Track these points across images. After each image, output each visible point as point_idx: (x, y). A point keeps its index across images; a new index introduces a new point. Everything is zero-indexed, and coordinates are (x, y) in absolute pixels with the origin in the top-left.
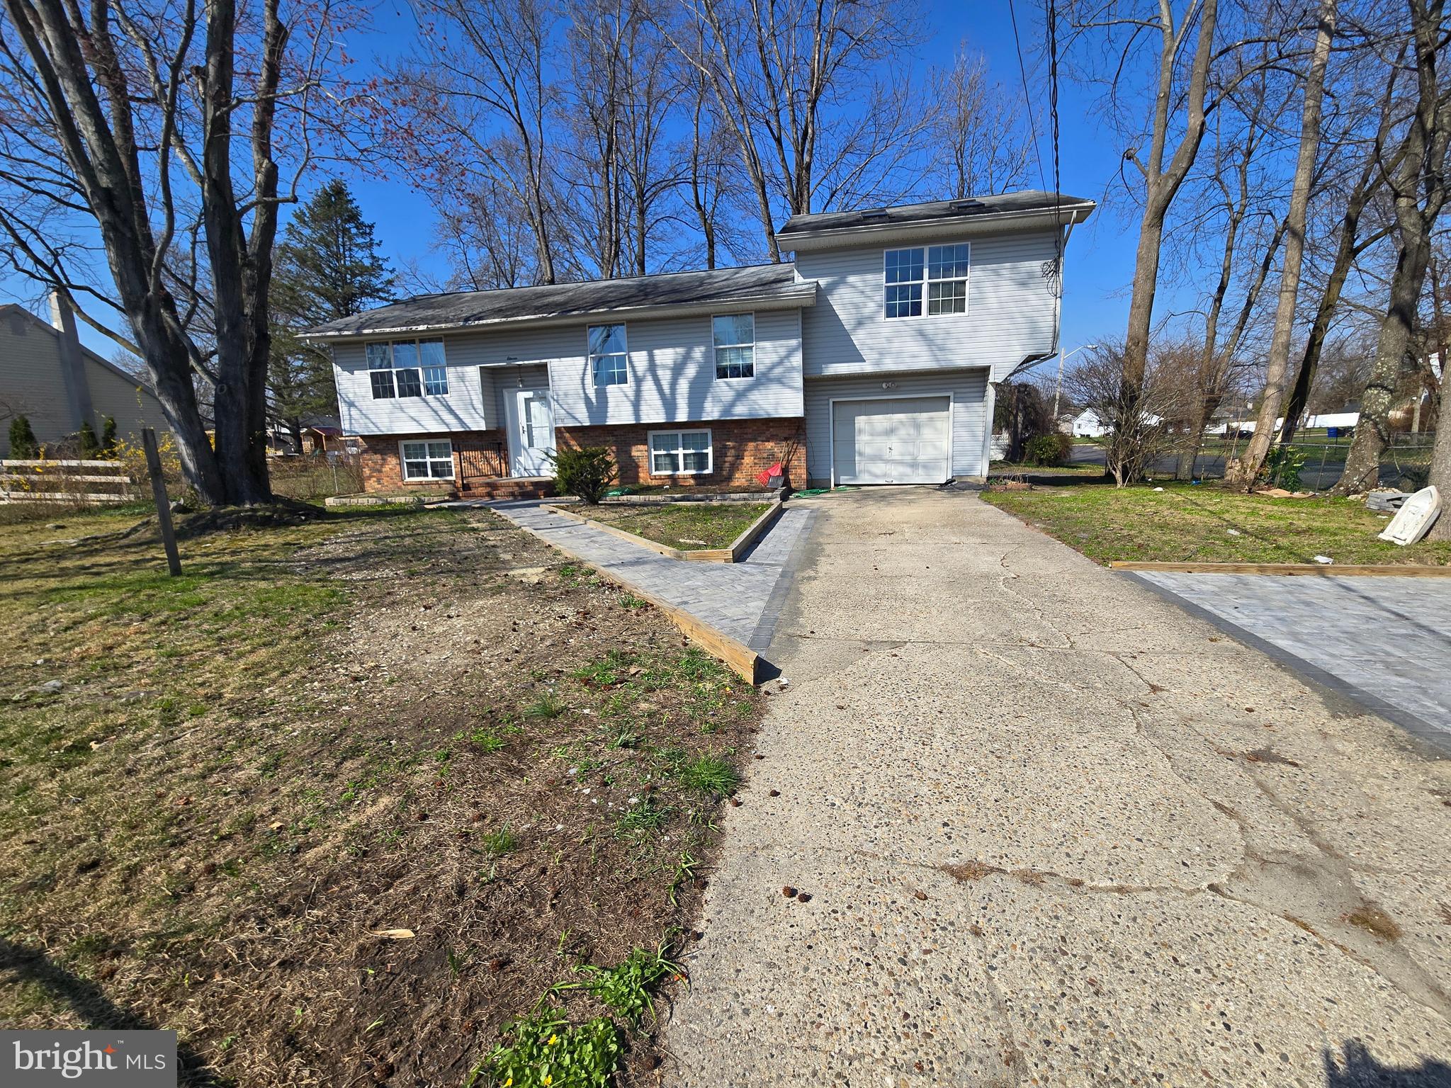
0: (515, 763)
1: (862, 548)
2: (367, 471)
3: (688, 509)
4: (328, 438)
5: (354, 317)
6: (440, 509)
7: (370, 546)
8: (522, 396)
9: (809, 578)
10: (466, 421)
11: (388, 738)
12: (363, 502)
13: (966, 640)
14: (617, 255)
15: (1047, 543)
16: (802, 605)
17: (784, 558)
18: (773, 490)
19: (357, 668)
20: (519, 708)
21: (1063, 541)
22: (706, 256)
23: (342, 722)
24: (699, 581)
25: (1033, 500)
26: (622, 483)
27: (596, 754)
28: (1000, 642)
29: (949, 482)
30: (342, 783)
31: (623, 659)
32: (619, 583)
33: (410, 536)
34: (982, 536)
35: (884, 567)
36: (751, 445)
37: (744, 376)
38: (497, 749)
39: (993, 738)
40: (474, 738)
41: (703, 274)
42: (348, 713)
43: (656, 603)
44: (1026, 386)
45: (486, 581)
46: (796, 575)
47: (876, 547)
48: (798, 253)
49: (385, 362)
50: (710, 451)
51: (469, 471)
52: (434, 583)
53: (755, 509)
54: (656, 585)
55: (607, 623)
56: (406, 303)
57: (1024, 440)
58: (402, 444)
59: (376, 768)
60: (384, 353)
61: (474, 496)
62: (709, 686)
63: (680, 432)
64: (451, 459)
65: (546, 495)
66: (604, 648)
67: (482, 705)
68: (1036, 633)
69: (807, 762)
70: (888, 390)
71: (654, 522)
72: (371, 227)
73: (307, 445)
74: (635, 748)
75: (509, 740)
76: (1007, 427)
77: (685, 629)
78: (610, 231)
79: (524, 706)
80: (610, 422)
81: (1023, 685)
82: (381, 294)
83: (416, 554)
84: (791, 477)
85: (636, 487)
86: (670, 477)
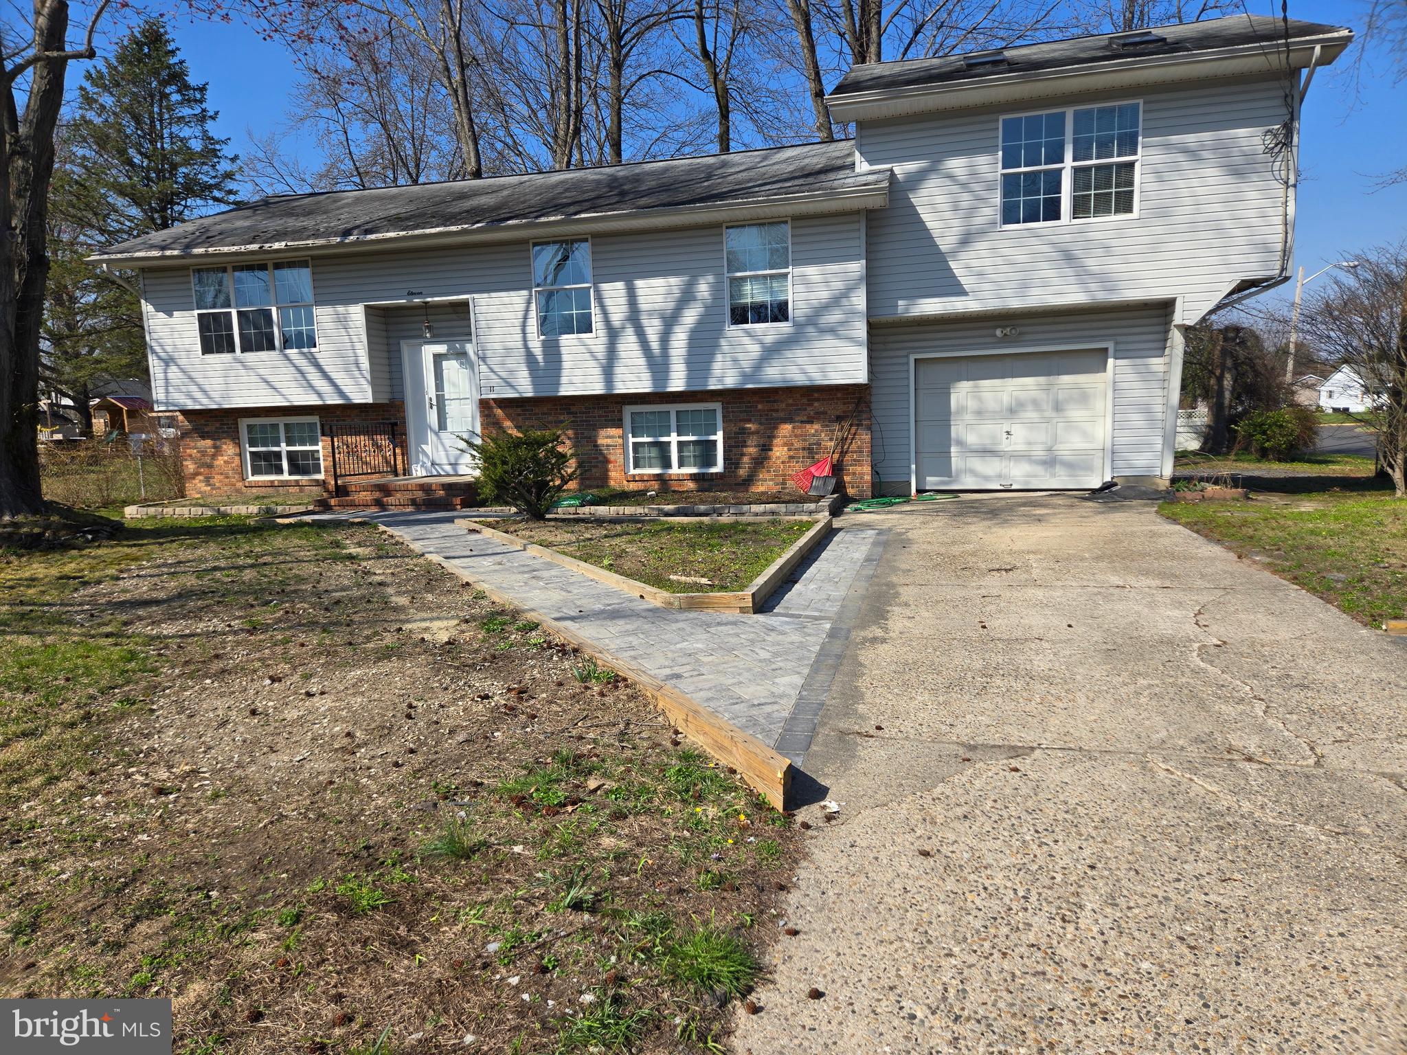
0: (403, 931)
1: (960, 593)
2: (190, 466)
3: (684, 529)
4: (131, 414)
5: (177, 229)
6: (302, 525)
7: (191, 581)
8: (429, 351)
9: (874, 640)
10: (345, 389)
11: (205, 887)
12: (180, 513)
13: (1135, 747)
14: (577, 132)
15: (1275, 589)
16: (862, 684)
17: (832, 609)
18: (818, 499)
19: (163, 774)
20: (412, 844)
21: (1303, 585)
22: (716, 130)
23: (136, 860)
24: (698, 642)
25: (1251, 516)
26: (584, 486)
27: (530, 921)
28: (1194, 752)
29: (1107, 486)
30: (133, 957)
31: (578, 765)
32: (574, 643)
33: (252, 566)
34: (1162, 575)
35: (996, 623)
36: (786, 429)
37: (775, 319)
38: (374, 908)
39: (1183, 915)
40: (340, 889)
41: (711, 160)
42: (146, 845)
43: (632, 677)
44: (1237, 329)
45: (368, 639)
46: (853, 634)
47: (983, 592)
48: (862, 125)
49: (222, 298)
50: (719, 437)
51: (348, 465)
52: (286, 642)
53: (789, 529)
54: (632, 648)
55: (555, 708)
56: (253, 207)
57: (1234, 419)
58: (244, 423)
59: (186, 934)
60: (220, 283)
61: (353, 505)
62: (712, 811)
63: (673, 409)
64: (319, 447)
65: (465, 504)
66: (548, 747)
67: (354, 837)
68: (1256, 739)
69: (871, 943)
70: (1006, 341)
71: (630, 549)
72: (202, 89)
73: (99, 424)
74: (593, 911)
75: (395, 894)
76: (1206, 397)
77: (676, 717)
78: (568, 94)
79: (419, 839)
80: (566, 391)
81: (1234, 827)
82: (216, 193)
83: (260, 594)
84: (847, 478)
85: (603, 493)
86: (658, 477)
